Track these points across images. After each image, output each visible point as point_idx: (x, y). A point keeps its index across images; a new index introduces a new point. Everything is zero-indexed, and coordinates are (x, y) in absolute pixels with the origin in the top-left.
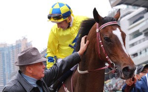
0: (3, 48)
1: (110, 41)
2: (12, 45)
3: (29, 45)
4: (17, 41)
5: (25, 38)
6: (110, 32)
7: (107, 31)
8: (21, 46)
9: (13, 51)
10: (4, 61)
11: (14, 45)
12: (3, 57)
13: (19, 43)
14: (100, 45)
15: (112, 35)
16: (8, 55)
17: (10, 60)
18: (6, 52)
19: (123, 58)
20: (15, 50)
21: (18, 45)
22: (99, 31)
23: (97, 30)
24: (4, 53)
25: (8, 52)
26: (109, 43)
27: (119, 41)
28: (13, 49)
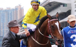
0: (8, 10)
1: (54, 27)
2: (13, 8)
3: (22, 9)
4: (16, 7)
5: (20, 5)
6: (54, 23)
7: (53, 23)
8: (17, 9)
9: (13, 12)
10: (8, 17)
11: (14, 8)
12: (8, 15)
13: (17, 7)
14: (49, 28)
15: (55, 25)
16: (11, 14)
17: (12, 16)
18: (10, 12)
19: (58, 35)
20: (14, 11)
21: (16, 8)
22: (50, 22)
23: (49, 22)
24: (8, 13)
25: (11, 12)
26: (53, 28)
27: (57, 28)
28: (13, 11)
